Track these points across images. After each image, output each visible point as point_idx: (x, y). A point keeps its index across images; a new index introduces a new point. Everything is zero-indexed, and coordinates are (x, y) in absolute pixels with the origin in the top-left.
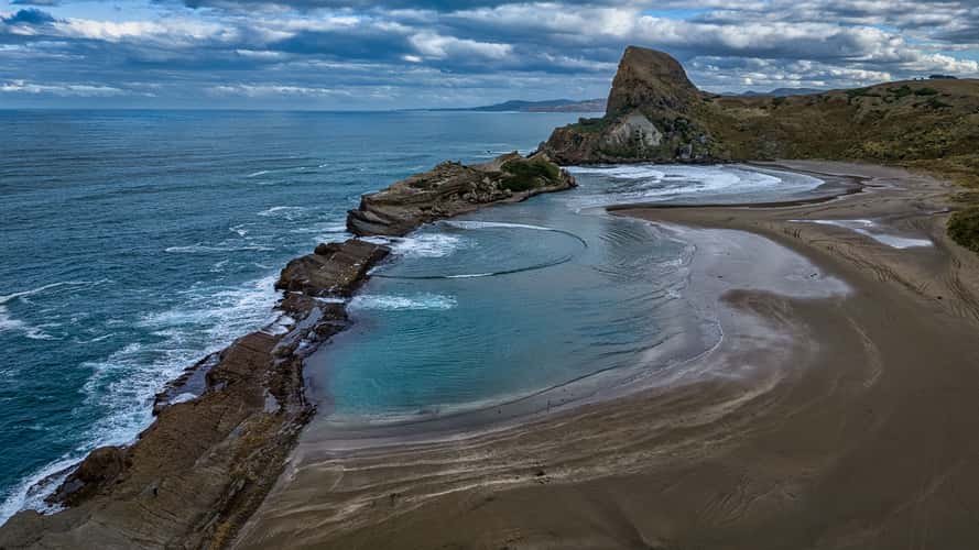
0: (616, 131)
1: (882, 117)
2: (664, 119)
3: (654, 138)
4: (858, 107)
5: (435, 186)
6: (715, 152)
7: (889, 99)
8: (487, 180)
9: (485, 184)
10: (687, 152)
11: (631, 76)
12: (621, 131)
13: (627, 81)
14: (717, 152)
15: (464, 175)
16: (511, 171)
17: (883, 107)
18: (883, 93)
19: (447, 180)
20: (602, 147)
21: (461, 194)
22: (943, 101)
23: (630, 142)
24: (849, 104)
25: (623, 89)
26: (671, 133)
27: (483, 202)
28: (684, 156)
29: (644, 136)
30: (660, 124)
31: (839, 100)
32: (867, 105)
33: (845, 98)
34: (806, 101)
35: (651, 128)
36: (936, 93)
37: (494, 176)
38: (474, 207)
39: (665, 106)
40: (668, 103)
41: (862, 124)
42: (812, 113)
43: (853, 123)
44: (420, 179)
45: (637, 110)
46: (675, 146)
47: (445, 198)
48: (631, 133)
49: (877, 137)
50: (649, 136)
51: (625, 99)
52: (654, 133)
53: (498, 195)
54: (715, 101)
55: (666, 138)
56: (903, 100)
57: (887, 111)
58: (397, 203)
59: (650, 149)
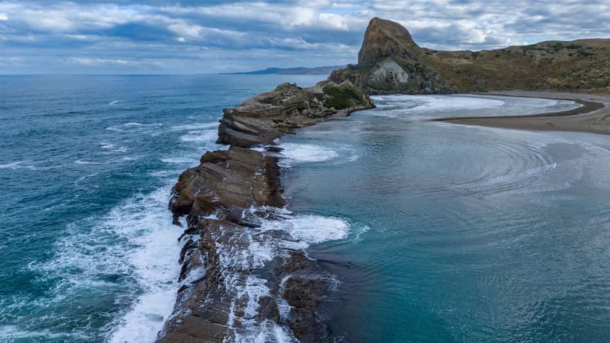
0: (377, 72)
1: (551, 63)
2: (408, 64)
3: (403, 78)
4: (532, 57)
5: (281, 102)
6: (447, 86)
7: (551, 51)
8: (315, 100)
9: (315, 102)
10: (429, 87)
11: (381, 37)
12: (380, 72)
13: (378, 39)
14: (448, 86)
15: (300, 95)
16: (329, 94)
17: (549, 56)
18: (546, 47)
19: (289, 98)
20: (370, 83)
21: (301, 110)
22: (588, 51)
23: (387, 80)
24: (525, 55)
25: (375, 45)
26: (414, 73)
27: (319, 117)
28: (427, 89)
29: (396, 76)
30: (406, 68)
31: (517, 53)
32: (538, 56)
33: (521, 51)
34: (496, 54)
35: (400, 70)
36: (581, 47)
37: (319, 97)
38: (313, 121)
39: (406, 56)
40: (408, 54)
41: (539, 67)
42: (502, 61)
43: (532, 67)
44: (266, 97)
45: (390, 58)
46: (419, 83)
47: (289, 114)
48: (387, 73)
49: (554, 75)
50: (399, 76)
51: (377, 52)
52: (403, 74)
53: (327, 111)
54: (434, 55)
55: (411, 77)
56: (561, 51)
57: (553, 59)
58: (256, 116)
59: (402, 85)
